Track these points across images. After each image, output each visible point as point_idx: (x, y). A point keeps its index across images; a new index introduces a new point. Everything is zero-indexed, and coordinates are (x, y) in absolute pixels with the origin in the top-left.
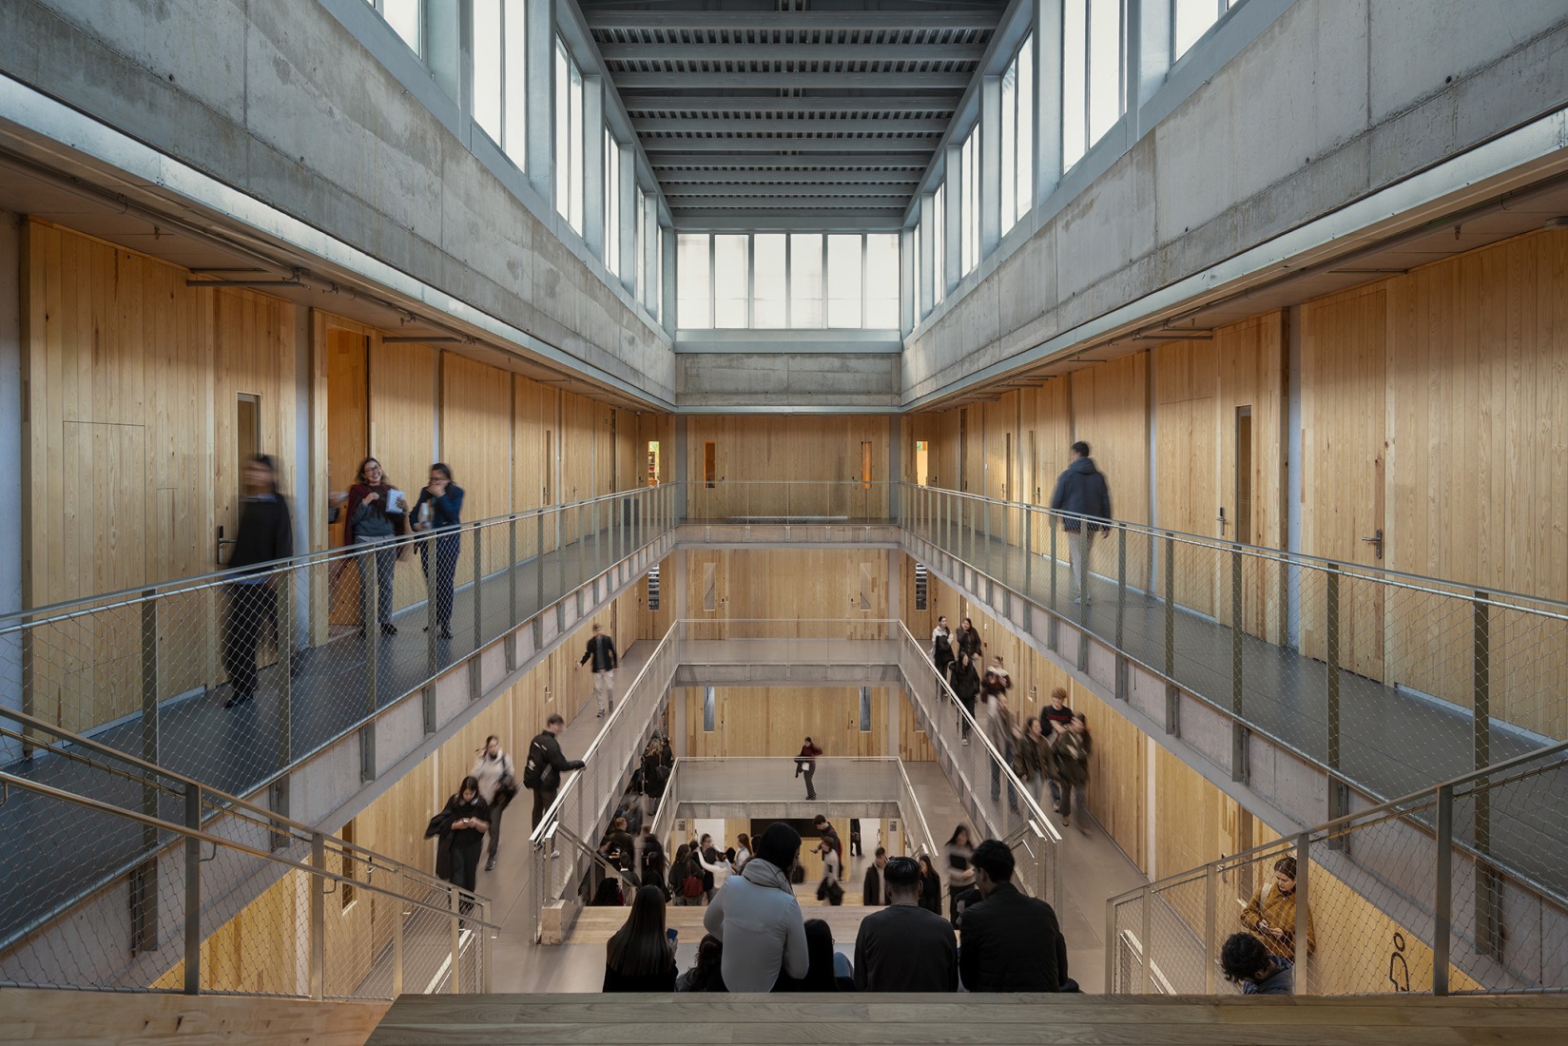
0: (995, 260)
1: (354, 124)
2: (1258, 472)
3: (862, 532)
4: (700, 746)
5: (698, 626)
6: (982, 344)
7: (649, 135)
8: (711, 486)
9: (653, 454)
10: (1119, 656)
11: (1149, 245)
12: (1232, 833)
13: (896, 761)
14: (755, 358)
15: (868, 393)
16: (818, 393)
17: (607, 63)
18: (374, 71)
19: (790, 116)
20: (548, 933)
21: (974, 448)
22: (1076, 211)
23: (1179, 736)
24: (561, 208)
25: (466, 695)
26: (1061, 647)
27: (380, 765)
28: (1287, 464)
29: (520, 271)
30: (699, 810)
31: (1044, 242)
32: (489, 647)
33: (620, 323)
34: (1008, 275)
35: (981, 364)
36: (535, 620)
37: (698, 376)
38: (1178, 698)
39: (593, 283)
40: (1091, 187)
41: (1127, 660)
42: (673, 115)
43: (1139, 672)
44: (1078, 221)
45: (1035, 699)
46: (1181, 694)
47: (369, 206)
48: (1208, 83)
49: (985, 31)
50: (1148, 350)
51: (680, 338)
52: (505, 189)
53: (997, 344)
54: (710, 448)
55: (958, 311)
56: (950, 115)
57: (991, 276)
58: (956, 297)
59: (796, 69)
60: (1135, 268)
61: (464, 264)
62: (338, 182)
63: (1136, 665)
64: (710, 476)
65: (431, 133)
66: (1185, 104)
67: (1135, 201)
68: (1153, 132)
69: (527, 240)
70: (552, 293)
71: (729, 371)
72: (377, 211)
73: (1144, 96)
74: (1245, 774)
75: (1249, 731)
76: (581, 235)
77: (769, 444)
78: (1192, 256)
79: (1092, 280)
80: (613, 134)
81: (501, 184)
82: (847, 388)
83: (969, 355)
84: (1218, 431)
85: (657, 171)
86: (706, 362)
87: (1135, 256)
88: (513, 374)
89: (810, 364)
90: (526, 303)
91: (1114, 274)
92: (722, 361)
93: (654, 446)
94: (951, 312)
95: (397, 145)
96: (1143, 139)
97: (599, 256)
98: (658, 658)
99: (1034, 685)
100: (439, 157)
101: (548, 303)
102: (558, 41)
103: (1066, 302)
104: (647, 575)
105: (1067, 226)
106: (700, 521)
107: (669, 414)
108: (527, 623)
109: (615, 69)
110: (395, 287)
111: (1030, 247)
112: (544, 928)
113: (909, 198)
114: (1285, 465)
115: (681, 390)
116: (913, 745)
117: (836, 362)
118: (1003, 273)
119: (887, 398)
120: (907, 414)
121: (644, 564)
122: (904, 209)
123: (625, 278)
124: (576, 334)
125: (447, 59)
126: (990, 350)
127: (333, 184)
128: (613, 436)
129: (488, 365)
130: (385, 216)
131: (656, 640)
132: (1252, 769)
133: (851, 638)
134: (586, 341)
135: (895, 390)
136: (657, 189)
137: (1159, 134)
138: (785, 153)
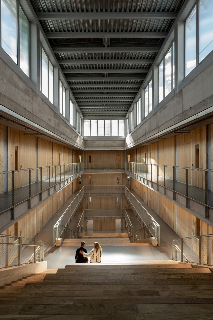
0: (144, 121)
1: (9, 84)
2: (201, 157)
3: (118, 171)
4: (88, 207)
5: (88, 187)
6: (142, 136)
7: (79, 102)
8: (90, 163)
9: (80, 158)
10: (174, 192)
11: (181, 112)
12: (195, 225)
13: (124, 210)
14: (98, 141)
15: (119, 147)
16: (110, 147)
17: (70, 87)
18: (15, 74)
19: (105, 98)
20: (57, 244)
21: (138, 156)
22: (163, 109)
23: (189, 208)
24: (61, 111)
25: (39, 201)
26: (159, 190)
27: (15, 217)
28: (208, 155)
29: (51, 121)
30: (88, 218)
31: (155, 116)
32: (44, 191)
33: (73, 134)
34: (147, 124)
35: (141, 140)
36: (55, 186)
37: (88, 144)
38: (189, 201)
39: (67, 126)
40: (166, 103)
41: (176, 193)
42: (83, 98)
43: (179, 196)
44: (163, 110)
45: (151, 199)
46: (190, 200)
47: (14, 101)
48: (196, 77)
49: (142, 80)
50: (175, 136)
51: (85, 138)
52: (48, 105)
53: (145, 136)
54: (90, 157)
55: (136, 131)
56: (135, 97)
57: (144, 124)
58: (136, 129)
59: (106, 89)
60: (177, 117)
61: (38, 117)
62: (5, 95)
63: (178, 194)
64: (90, 161)
65: (30, 90)
66: (190, 82)
67: (177, 104)
68: (182, 90)
69: (53, 115)
70: (58, 126)
71: (94, 143)
72: (16, 103)
73: (179, 84)
74: (208, 217)
75: (209, 208)
76: (65, 117)
77: (101, 156)
78: (192, 112)
79: (166, 121)
80: (71, 101)
81: (47, 104)
82: (115, 146)
83: (139, 138)
84: (191, 149)
85: (80, 109)
86: (89, 142)
87: (177, 114)
88: (52, 143)
89: (108, 142)
90: (53, 127)
91: (172, 119)
92: (92, 141)
93: (80, 156)
94: (135, 131)
95: (21, 91)
96: (179, 92)
97: (69, 121)
98: (80, 192)
99: (151, 196)
100: (32, 95)
101: (58, 128)
102: (60, 82)
103: (160, 126)
104: (78, 178)
105: (161, 112)
106: (88, 169)
107: (83, 151)
108: (53, 186)
109: (72, 89)
110: (21, 119)
111: (152, 117)
112: (56, 244)
113: (126, 113)
114: (207, 155)
115: (85, 146)
116: (127, 206)
117: (113, 142)
118: (146, 123)
119: (123, 148)
120: (126, 150)
121: (78, 176)
122: (125, 115)
123: (74, 126)
124: (64, 134)
125: (35, 78)
126: (143, 137)
127: (3, 95)
128: (72, 155)
129: (47, 140)
130: (18, 104)
131: (80, 189)
132: (210, 216)
133: (116, 189)
134: (66, 135)
135: (124, 146)
136: (80, 112)
137: (183, 90)
138: (104, 105)
